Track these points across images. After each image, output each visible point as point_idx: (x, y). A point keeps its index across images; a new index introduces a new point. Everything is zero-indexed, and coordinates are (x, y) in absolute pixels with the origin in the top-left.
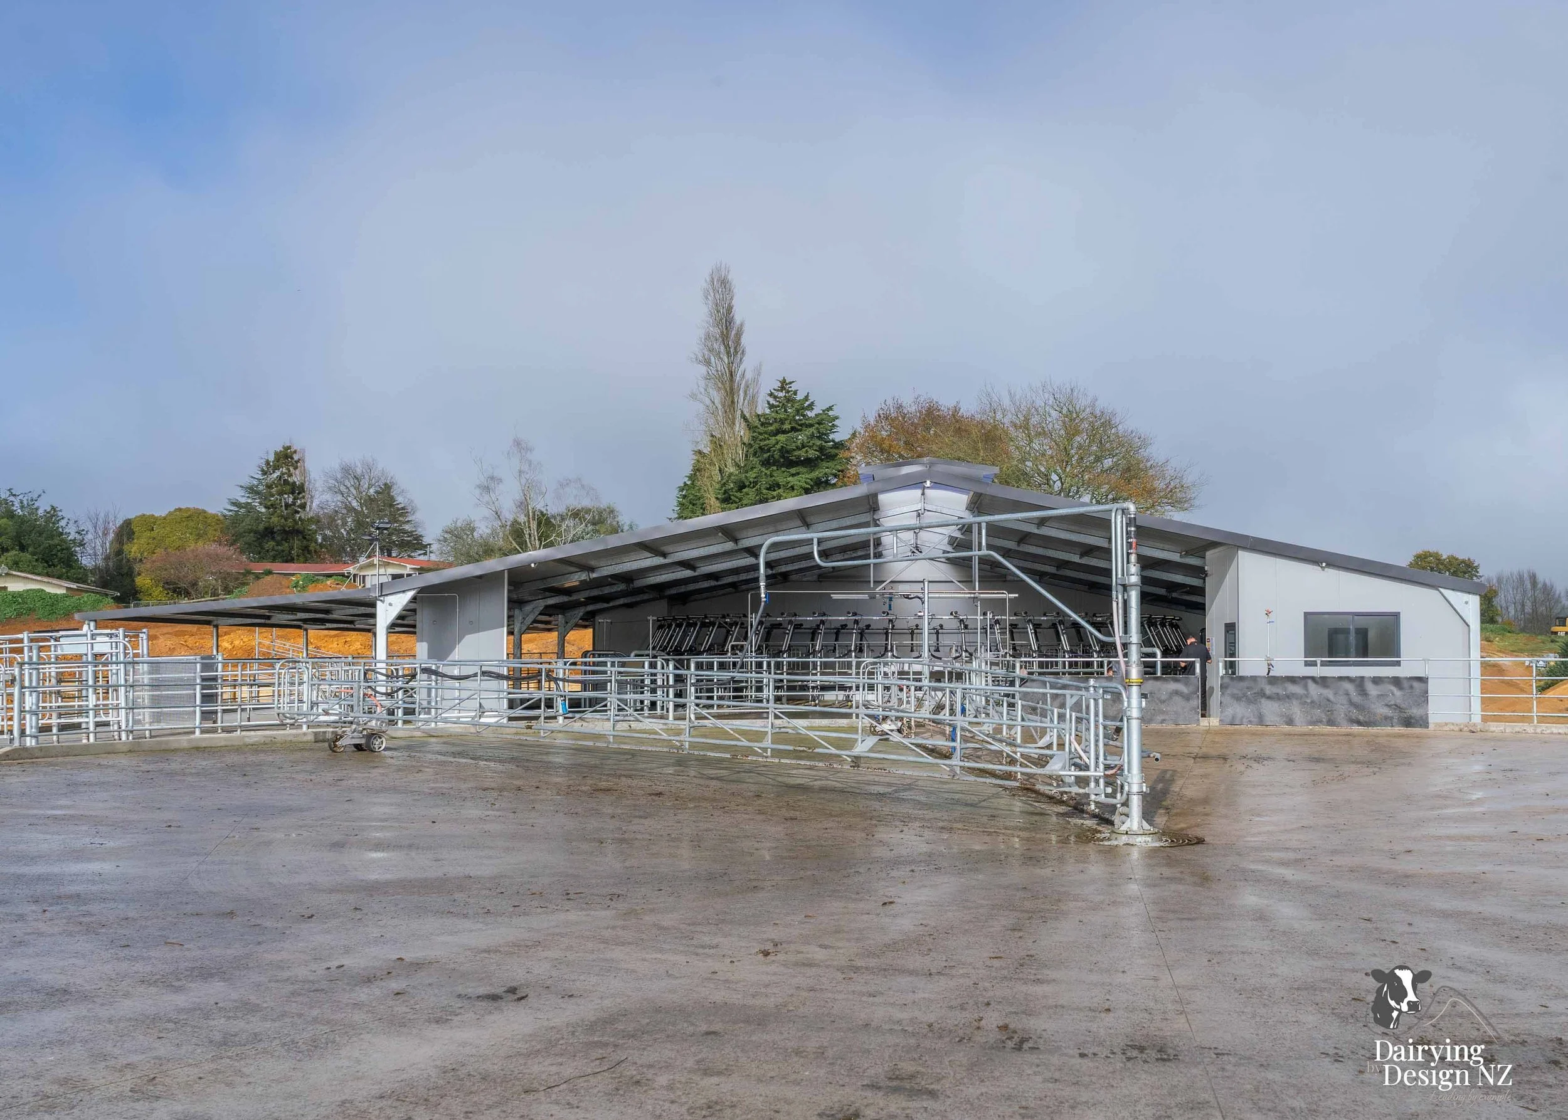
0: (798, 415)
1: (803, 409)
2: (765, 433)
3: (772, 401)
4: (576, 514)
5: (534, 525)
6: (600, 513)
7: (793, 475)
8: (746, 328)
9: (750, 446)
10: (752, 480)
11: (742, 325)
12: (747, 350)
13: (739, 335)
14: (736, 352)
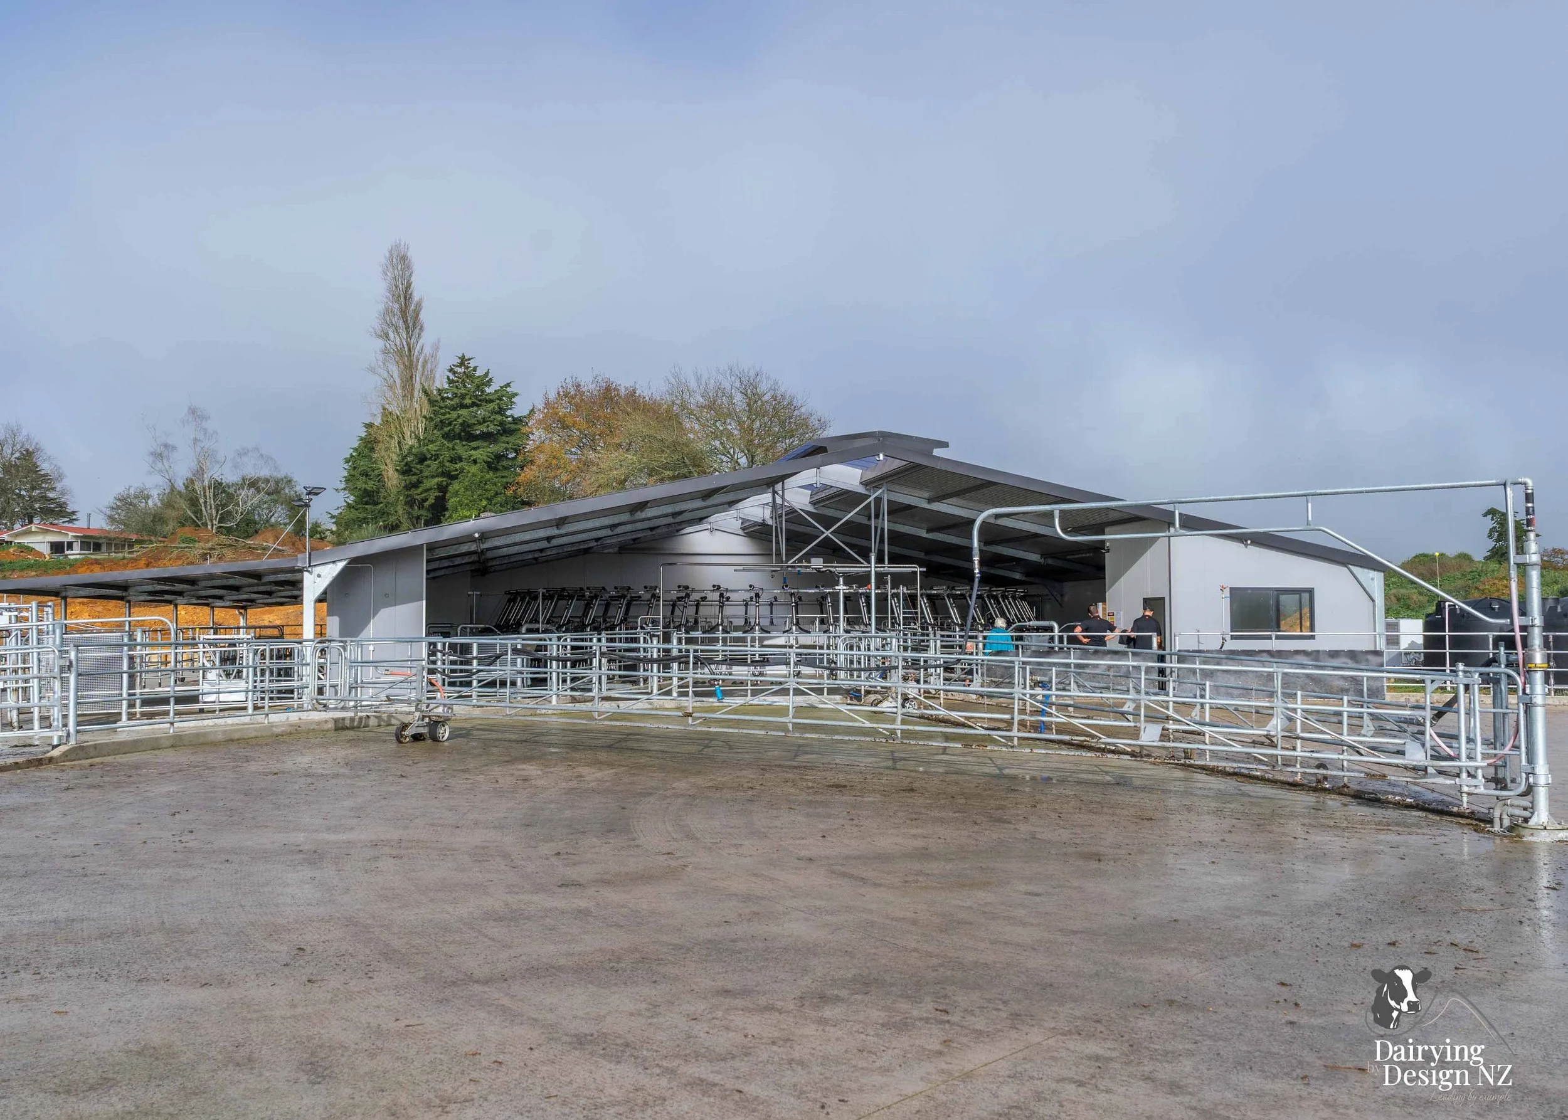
0: (478, 390)
1: (483, 384)
2: (446, 407)
3: (452, 377)
4: (253, 484)
5: (210, 494)
6: (277, 483)
7: (475, 449)
8: (424, 304)
9: (431, 419)
10: (433, 453)
11: (421, 299)
12: (426, 326)
13: (417, 314)
14: (414, 326)
